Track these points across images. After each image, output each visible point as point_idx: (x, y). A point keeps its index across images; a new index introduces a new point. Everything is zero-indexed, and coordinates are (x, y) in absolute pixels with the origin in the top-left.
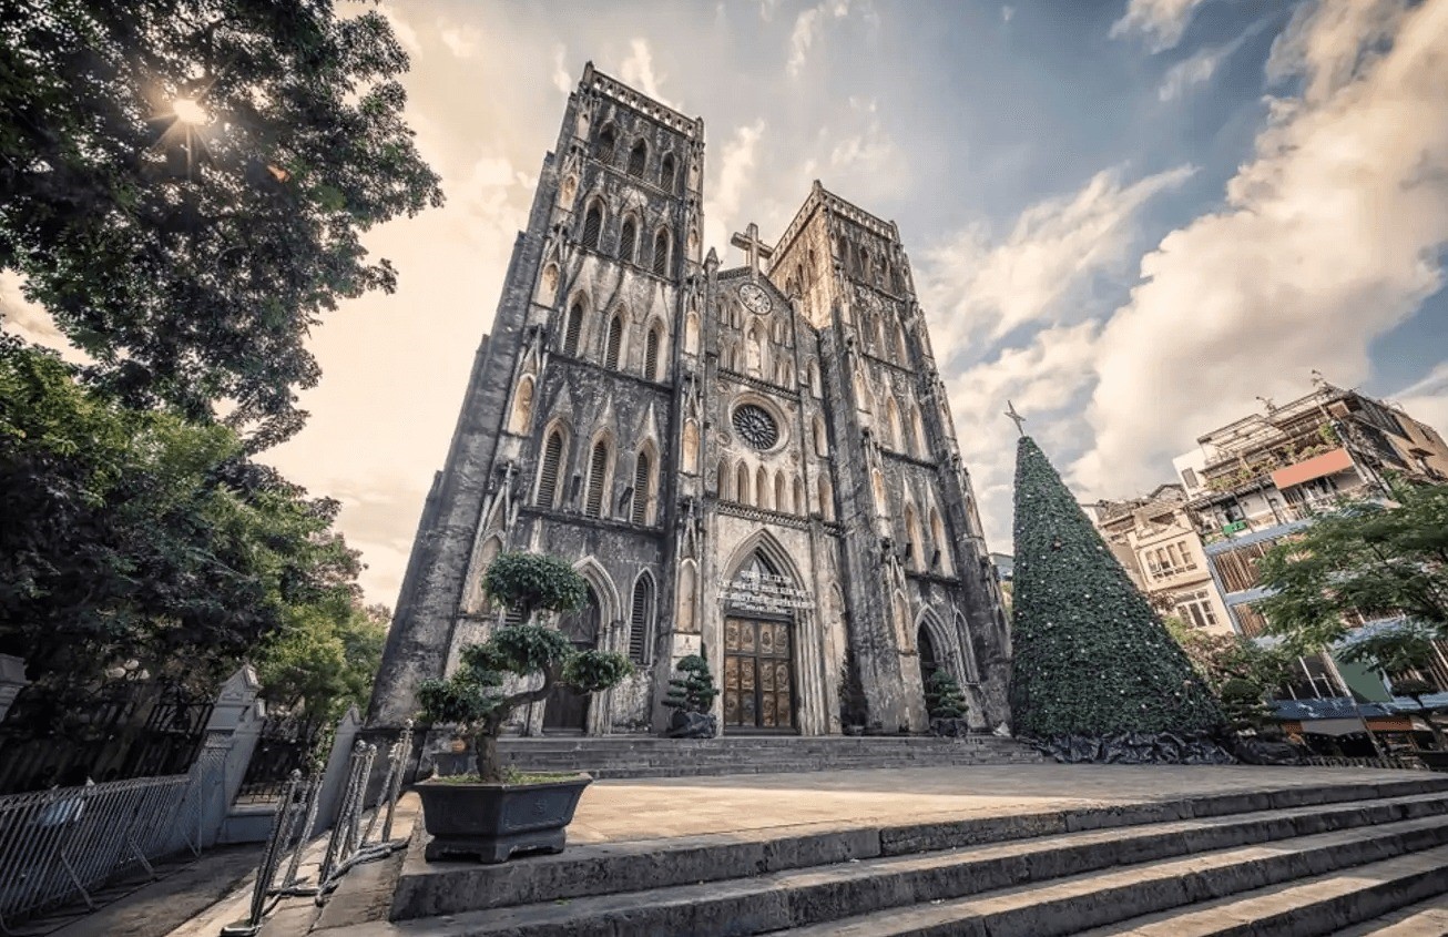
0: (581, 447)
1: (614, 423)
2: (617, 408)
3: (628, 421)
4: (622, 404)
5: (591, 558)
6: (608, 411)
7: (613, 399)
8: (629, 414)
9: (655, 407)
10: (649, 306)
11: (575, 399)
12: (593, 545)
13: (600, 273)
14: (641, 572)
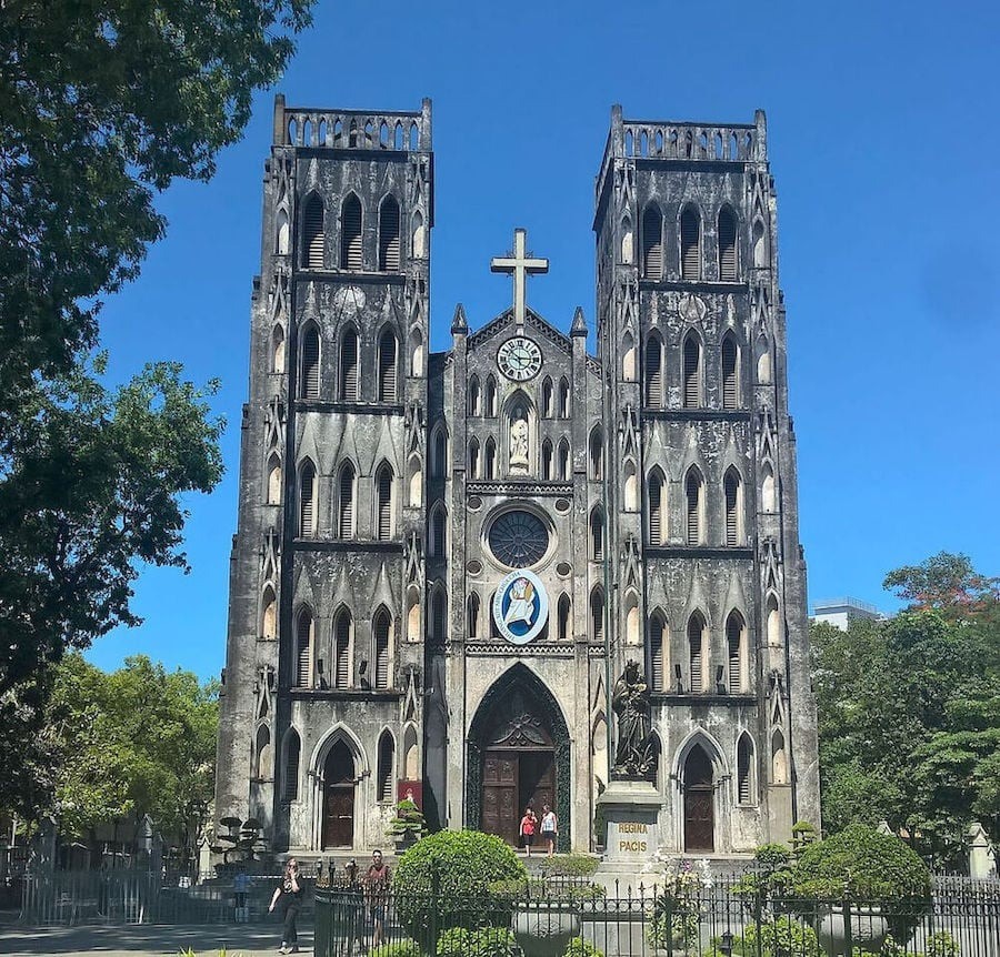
0: (323, 627)
1: (349, 596)
2: (351, 579)
3: (362, 591)
4: (356, 574)
5: (341, 723)
6: (343, 585)
7: (348, 572)
8: (364, 582)
9: (387, 570)
10: (375, 449)
11: (314, 582)
12: (342, 713)
13: (323, 427)
14: (382, 730)
